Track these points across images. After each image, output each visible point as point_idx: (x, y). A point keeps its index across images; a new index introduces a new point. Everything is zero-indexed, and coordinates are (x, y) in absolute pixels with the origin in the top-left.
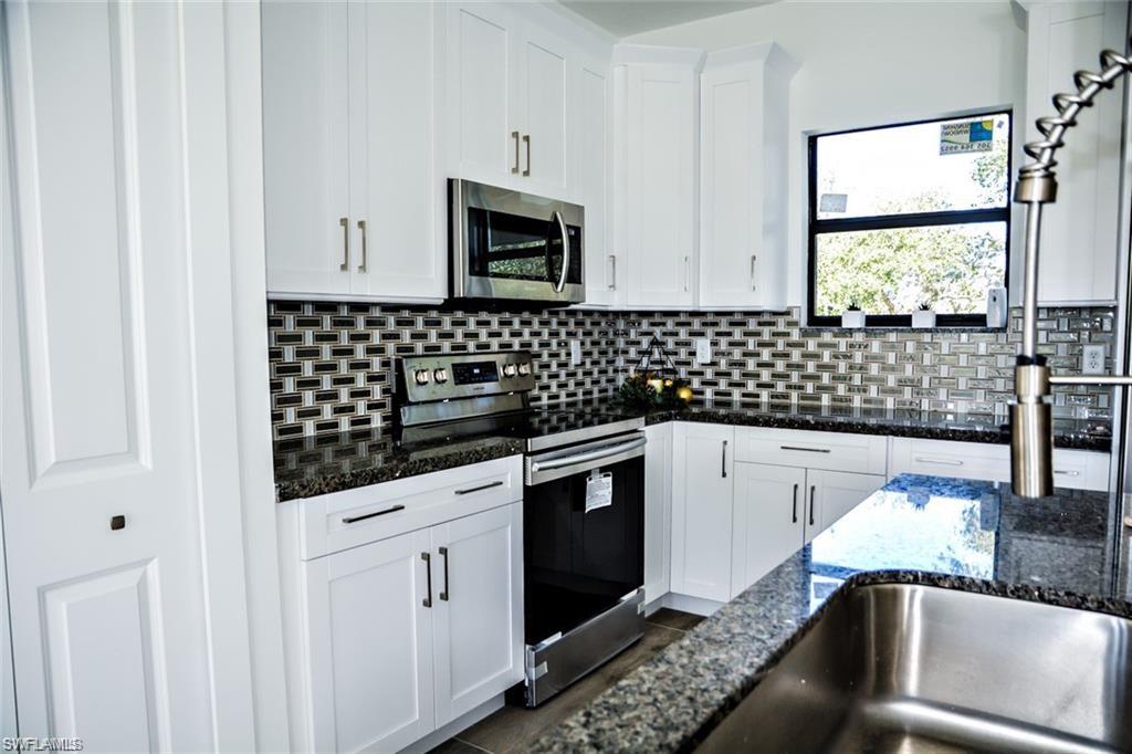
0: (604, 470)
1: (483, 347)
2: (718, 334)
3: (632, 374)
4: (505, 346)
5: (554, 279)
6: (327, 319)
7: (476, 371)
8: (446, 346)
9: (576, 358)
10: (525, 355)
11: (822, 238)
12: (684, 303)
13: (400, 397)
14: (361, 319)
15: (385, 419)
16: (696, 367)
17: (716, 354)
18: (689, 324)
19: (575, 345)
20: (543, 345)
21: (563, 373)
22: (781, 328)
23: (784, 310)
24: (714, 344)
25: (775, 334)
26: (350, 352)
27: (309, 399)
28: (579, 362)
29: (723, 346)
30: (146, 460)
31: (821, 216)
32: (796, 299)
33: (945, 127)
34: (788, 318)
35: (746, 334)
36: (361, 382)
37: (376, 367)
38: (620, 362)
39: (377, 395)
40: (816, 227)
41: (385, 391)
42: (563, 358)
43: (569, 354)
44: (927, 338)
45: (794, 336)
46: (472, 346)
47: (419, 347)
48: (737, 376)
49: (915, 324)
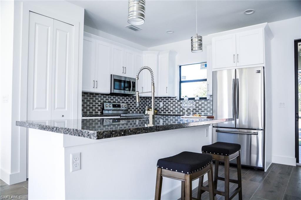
1: (119, 102)
2: (164, 101)
5: (130, 90)
6: (92, 96)
7: (117, 106)
8: (112, 101)
11: (182, 84)
13: (103, 109)
14: (97, 96)
15: (100, 112)
16: (160, 108)
17: (164, 105)
18: (159, 100)
20: (131, 103)
21: (135, 108)
22: (174, 100)
23: (174, 97)
24: (163, 103)
25: (173, 101)
26: (95, 101)
27: (88, 108)
28: (138, 106)
29: (165, 104)
30: (66, 109)
31: (182, 80)
33: (201, 64)
34: (175, 98)
35: (168, 101)
36: (97, 106)
37: (99, 104)
39: (99, 109)
40: (181, 82)
41: (101, 108)
42: (135, 105)
43: (136, 105)
44: (197, 101)
45: (176, 102)
46: (117, 102)
47: (107, 101)
48: (167, 109)
49: (196, 99)
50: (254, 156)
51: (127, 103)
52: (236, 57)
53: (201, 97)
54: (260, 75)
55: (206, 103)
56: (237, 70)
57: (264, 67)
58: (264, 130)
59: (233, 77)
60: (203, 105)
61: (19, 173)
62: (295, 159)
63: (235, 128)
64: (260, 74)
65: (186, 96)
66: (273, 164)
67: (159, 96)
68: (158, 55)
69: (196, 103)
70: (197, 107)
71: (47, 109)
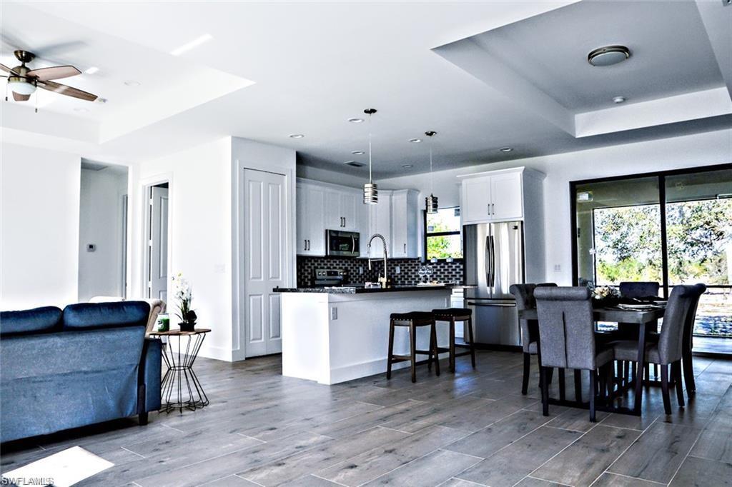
1: (335, 268)
2: (401, 264)
4: (340, 268)
5: (351, 251)
7: (332, 273)
8: (326, 267)
11: (428, 238)
16: (396, 275)
17: (401, 271)
18: (394, 262)
19: (361, 269)
20: (352, 268)
21: (357, 276)
22: (417, 263)
24: (401, 268)
25: (415, 265)
28: (362, 274)
29: (403, 268)
31: (428, 232)
32: (420, 254)
33: (456, 209)
34: (418, 260)
35: (408, 265)
40: (426, 235)
43: (359, 271)
44: (450, 265)
45: (420, 265)
46: (332, 267)
47: (319, 267)
48: (406, 276)
49: (447, 261)
51: (346, 268)
52: (491, 207)
53: (455, 258)
54: (518, 232)
56: (492, 224)
57: (522, 222)
59: (488, 235)
60: (458, 270)
61: (238, 351)
63: (491, 299)
64: (517, 230)
65: (434, 258)
67: (394, 256)
68: (391, 196)
69: (449, 267)
70: (449, 273)
71: (262, 279)
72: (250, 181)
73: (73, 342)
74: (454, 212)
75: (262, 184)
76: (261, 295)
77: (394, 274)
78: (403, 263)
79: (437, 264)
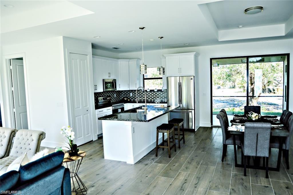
0: (120, 108)
3: (122, 98)
4: (107, 95)
5: (113, 88)
7: (105, 98)
9: (115, 96)
10: (109, 96)
11: (145, 80)
12: (128, 89)
16: (130, 97)
18: (129, 92)
19: (115, 95)
20: (112, 95)
21: (114, 98)
22: (140, 91)
23: (140, 89)
24: (133, 94)
31: (145, 78)
35: (136, 92)
38: (121, 96)
40: (144, 79)
44: (156, 92)
45: (142, 92)
47: (99, 96)
48: (135, 97)
49: (155, 91)
50: (190, 124)
52: (180, 69)
53: (159, 89)
54: (192, 81)
55: (162, 93)
57: (194, 76)
58: (195, 110)
59: (178, 81)
60: (160, 95)
62: (211, 123)
63: (180, 109)
65: (148, 89)
66: (200, 127)
68: (129, 61)
69: (155, 93)
70: (156, 96)
71: (81, 108)
72: (73, 59)
73: (28, 190)
74: (157, 69)
75: (78, 60)
76: (80, 116)
77: (129, 96)
78: (134, 92)
79: (150, 92)
